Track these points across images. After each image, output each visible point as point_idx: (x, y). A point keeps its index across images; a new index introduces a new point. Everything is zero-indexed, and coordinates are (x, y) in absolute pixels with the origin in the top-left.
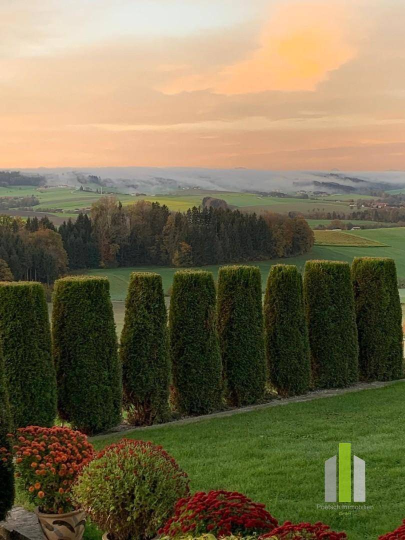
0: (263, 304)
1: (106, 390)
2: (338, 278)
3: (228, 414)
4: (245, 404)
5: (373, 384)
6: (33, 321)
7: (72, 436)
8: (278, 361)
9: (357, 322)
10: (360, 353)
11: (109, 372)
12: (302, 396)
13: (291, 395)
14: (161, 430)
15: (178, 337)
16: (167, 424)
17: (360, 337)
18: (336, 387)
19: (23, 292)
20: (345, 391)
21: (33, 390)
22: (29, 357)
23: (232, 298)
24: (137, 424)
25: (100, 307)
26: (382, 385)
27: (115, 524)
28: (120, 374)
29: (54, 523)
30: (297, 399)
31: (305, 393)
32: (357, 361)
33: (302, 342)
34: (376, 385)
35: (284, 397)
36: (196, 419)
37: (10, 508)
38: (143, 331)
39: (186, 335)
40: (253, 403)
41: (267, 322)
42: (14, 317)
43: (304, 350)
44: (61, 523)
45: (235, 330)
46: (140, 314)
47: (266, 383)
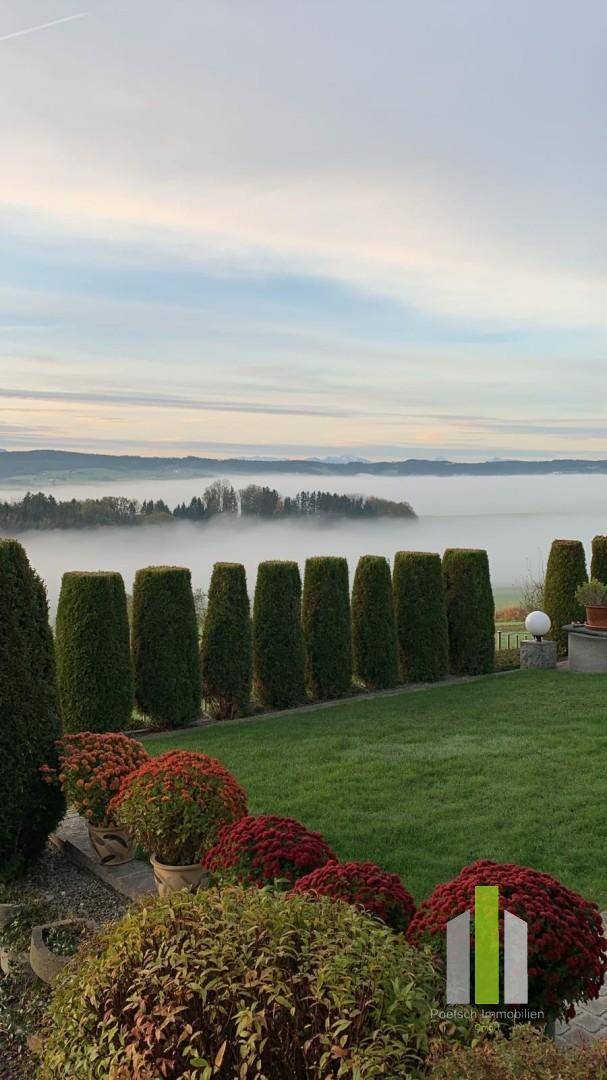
0: (351, 595)
1: (186, 684)
2: (427, 569)
3: (312, 708)
4: (331, 698)
5: (464, 678)
6: (109, 612)
7: (126, 743)
8: (365, 654)
9: (448, 616)
10: (451, 646)
11: (188, 664)
12: (390, 691)
13: (378, 688)
14: (240, 726)
15: (262, 629)
16: (248, 719)
17: (451, 629)
18: (425, 682)
19: (101, 582)
20: (434, 685)
21: (109, 684)
22: (105, 649)
23: (318, 589)
24: (218, 718)
25: (181, 598)
26: (473, 679)
27: (162, 846)
28: (202, 667)
29: (105, 837)
30: (385, 694)
31: (393, 688)
32: (447, 653)
33: (390, 635)
34: (466, 679)
35: (371, 691)
36: (279, 714)
37: (61, 819)
38: (225, 622)
39: (270, 627)
40: (340, 697)
41: (355, 614)
42: (91, 608)
43: (392, 643)
44: (113, 837)
45: (321, 622)
46: (222, 605)
47: (353, 677)
